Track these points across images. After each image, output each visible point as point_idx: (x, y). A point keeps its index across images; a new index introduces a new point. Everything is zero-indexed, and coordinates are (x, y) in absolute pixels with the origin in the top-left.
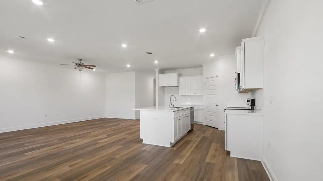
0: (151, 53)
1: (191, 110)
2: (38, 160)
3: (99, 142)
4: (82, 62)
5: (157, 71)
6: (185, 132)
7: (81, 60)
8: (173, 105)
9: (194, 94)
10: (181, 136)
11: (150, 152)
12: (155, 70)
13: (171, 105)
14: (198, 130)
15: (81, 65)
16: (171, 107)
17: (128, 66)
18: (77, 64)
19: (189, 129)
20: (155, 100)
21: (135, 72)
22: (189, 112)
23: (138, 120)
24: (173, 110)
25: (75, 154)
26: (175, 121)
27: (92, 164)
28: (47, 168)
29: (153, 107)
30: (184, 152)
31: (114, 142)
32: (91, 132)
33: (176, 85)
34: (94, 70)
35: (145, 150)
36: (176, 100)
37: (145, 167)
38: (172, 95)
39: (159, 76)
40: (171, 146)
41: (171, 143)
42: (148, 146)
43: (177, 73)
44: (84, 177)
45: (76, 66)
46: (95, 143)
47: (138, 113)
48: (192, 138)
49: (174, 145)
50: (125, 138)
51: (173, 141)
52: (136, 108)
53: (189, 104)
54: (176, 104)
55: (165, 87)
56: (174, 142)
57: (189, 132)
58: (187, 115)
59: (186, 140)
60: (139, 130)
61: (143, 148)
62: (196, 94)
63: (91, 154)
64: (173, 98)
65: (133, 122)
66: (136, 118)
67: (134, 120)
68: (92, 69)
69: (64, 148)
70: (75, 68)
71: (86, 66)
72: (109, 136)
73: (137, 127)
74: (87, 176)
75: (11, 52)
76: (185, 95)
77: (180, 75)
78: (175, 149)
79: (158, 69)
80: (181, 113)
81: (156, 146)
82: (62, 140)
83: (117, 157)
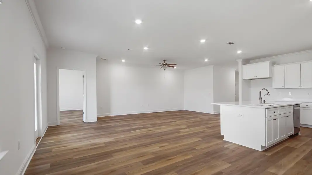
0: (233, 43)
1: (294, 108)
2: (140, 138)
3: (180, 131)
4: (166, 62)
5: (240, 62)
6: (285, 136)
7: (165, 60)
8: (265, 101)
9: (300, 87)
10: (278, 139)
11: (233, 151)
12: (238, 61)
13: (261, 100)
14: (306, 136)
15: (165, 65)
16: (261, 102)
17: (206, 60)
18: (163, 64)
19: (291, 133)
20: (237, 95)
21: (212, 66)
22: (291, 110)
23: (218, 115)
24: (266, 107)
25: (162, 139)
26: (269, 120)
27: (175, 150)
28: (144, 145)
29: (235, 102)
30: (284, 161)
31: (193, 134)
32: (173, 122)
33: (268, 77)
34: (175, 68)
35: (227, 148)
36: (269, 94)
37: (229, 166)
38: (263, 88)
39: (242, 67)
40: (263, 150)
41: (262, 147)
42: (231, 144)
43: (269, 62)
44: (170, 159)
45: (162, 66)
46: (177, 131)
47: (218, 108)
48: (297, 145)
49: (267, 150)
50: (203, 132)
51: (265, 145)
52: (214, 102)
53: (289, 99)
54: (269, 99)
55: (251, 79)
56: (268, 146)
57: (291, 137)
58: (288, 115)
59: (287, 147)
60: (220, 126)
61: (225, 145)
62: (302, 87)
63: (174, 141)
64: (264, 92)
65: (211, 116)
66: (214, 112)
67: (213, 115)
68: (173, 67)
69: (155, 132)
70: (161, 68)
71: (169, 66)
72: (189, 127)
73: (218, 123)
74: (173, 159)
75: (123, 61)
76: (283, 88)
77: (274, 63)
78: (269, 154)
79: (241, 60)
80: (278, 112)
81: (241, 146)
82: (153, 125)
83: (197, 148)
